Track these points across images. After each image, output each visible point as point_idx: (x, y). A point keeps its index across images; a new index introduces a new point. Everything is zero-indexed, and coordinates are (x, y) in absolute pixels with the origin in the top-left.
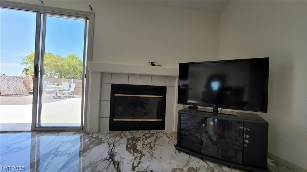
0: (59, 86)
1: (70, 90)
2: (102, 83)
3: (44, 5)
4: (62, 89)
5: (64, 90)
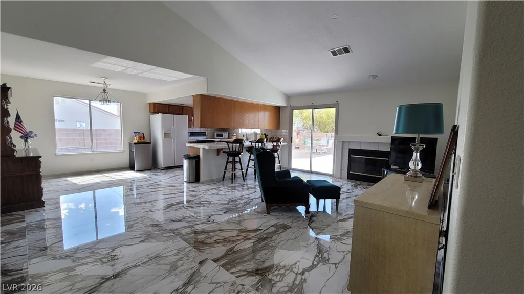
0: (319, 142)
1: (327, 146)
2: (343, 148)
3: (314, 104)
4: (321, 145)
5: (323, 146)
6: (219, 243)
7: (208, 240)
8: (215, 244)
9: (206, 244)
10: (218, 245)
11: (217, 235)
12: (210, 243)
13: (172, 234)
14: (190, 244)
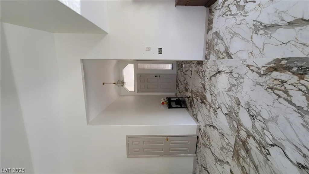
6: (242, 170)
7: (242, 160)
8: (240, 167)
9: (238, 160)
10: (241, 170)
11: (249, 166)
12: (240, 163)
13: (236, 126)
14: (234, 147)
